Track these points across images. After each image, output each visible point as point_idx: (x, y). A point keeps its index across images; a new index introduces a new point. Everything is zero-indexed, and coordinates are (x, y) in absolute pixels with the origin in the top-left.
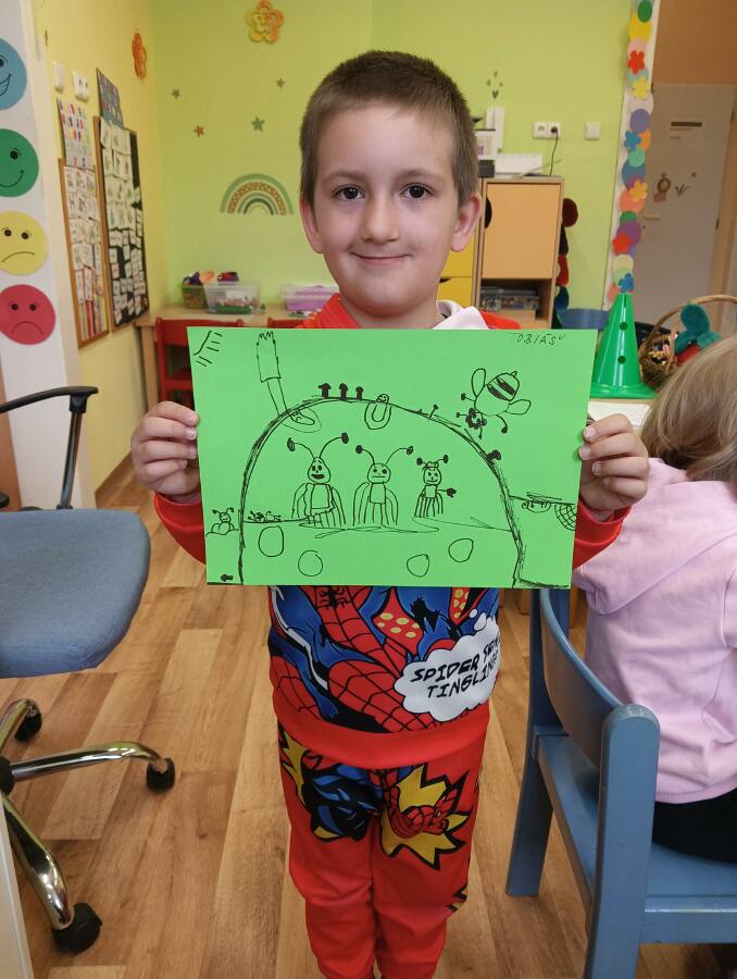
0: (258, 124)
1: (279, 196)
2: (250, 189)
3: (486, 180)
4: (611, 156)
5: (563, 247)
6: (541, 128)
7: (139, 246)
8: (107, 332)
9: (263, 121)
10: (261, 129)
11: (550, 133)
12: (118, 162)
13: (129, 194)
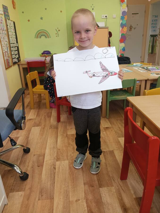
0: (42, 18)
2: (41, 33)
8: (12, 66)
11: (105, 17)
12: (11, 28)
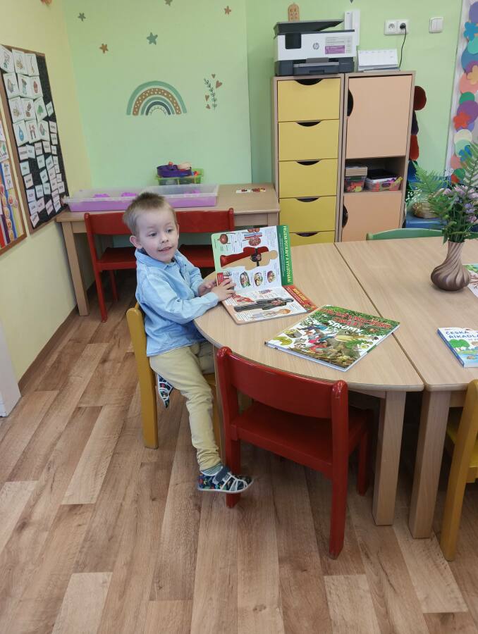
0: (152, 39)
1: (174, 99)
2: (150, 95)
3: (348, 75)
4: (451, 45)
5: (415, 128)
6: (392, 25)
7: (55, 152)
8: (24, 236)
9: (157, 36)
10: (155, 43)
11: (399, 30)
12: (25, 83)
13: (40, 110)
